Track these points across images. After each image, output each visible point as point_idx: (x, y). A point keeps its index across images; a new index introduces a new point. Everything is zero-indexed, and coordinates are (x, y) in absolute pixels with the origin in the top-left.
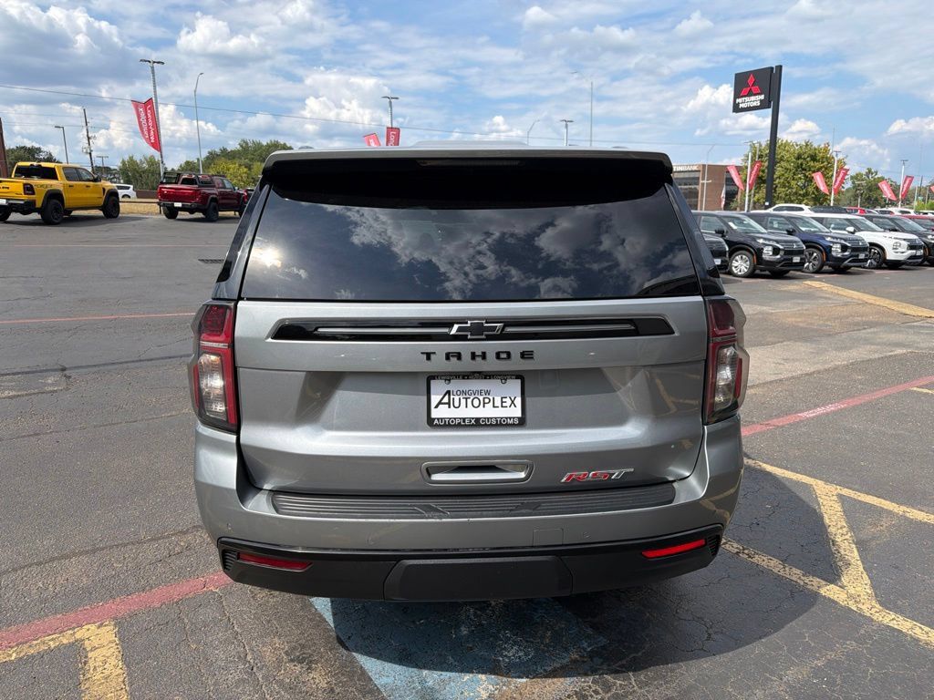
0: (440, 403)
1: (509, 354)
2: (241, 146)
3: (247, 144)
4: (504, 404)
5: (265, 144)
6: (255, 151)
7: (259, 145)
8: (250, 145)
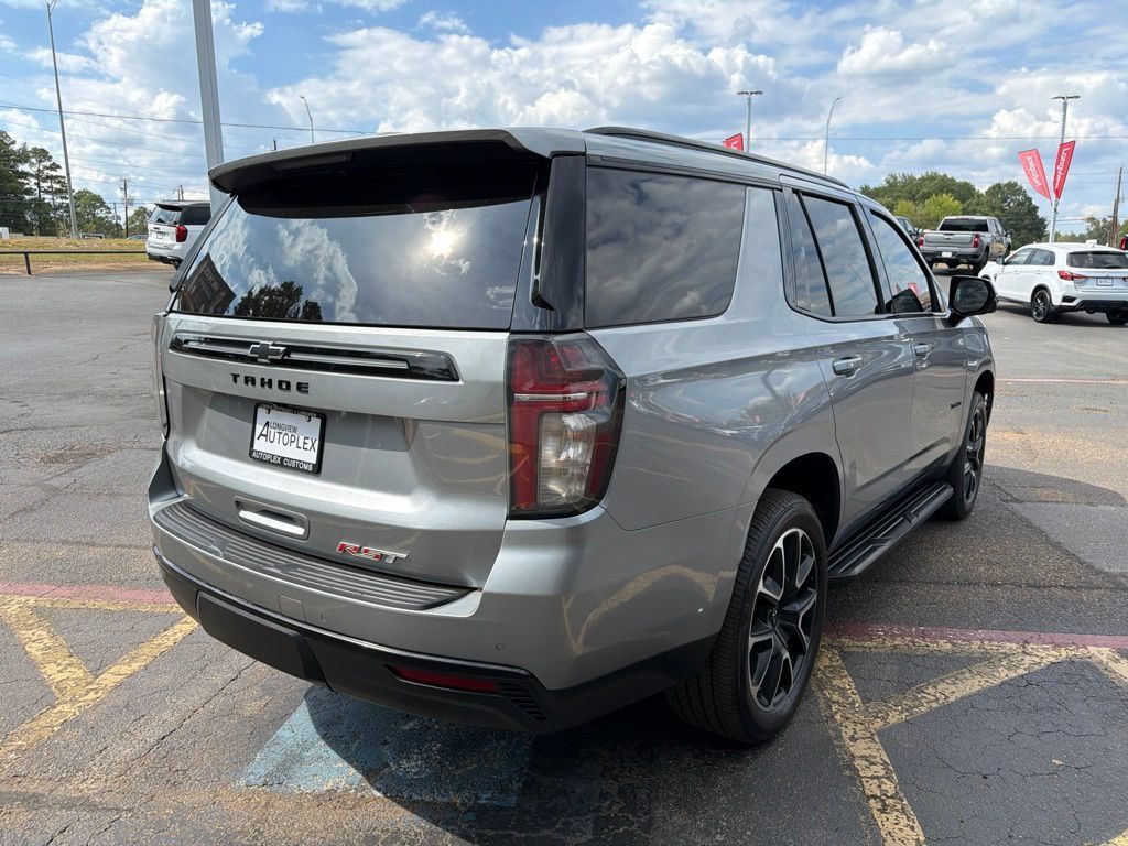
0: (261, 435)
1: (288, 384)
2: (888, 182)
3: (895, 178)
4: (306, 446)
5: (918, 176)
6: (903, 187)
7: (912, 179)
8: (899, 179)
